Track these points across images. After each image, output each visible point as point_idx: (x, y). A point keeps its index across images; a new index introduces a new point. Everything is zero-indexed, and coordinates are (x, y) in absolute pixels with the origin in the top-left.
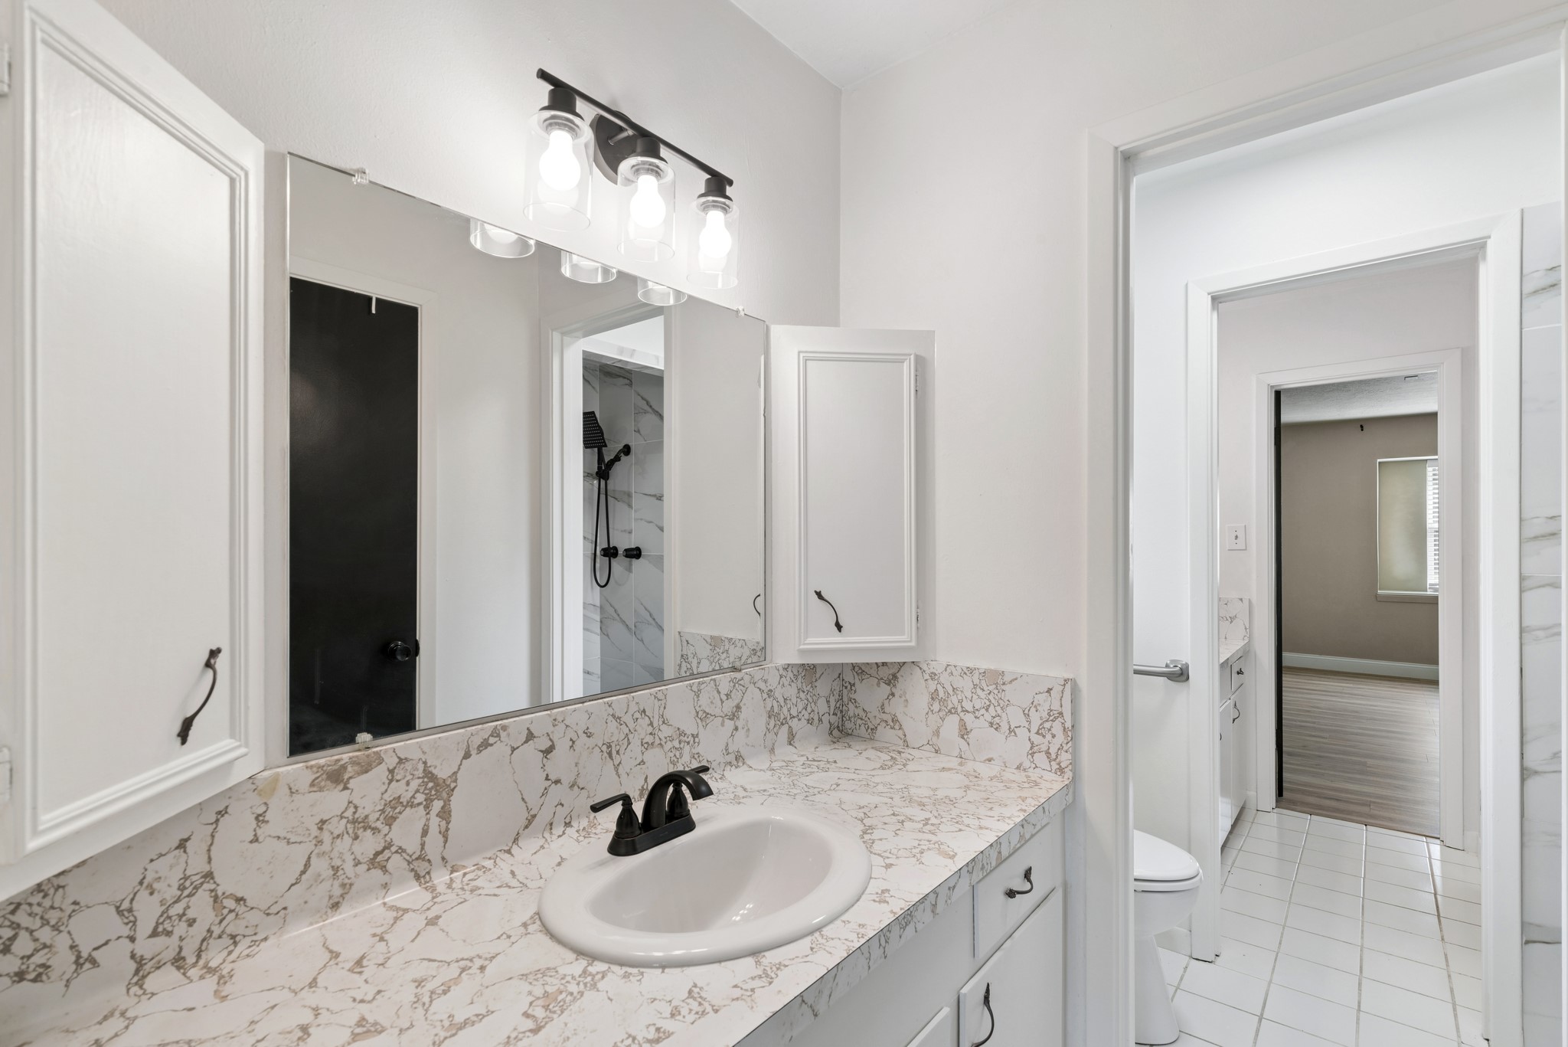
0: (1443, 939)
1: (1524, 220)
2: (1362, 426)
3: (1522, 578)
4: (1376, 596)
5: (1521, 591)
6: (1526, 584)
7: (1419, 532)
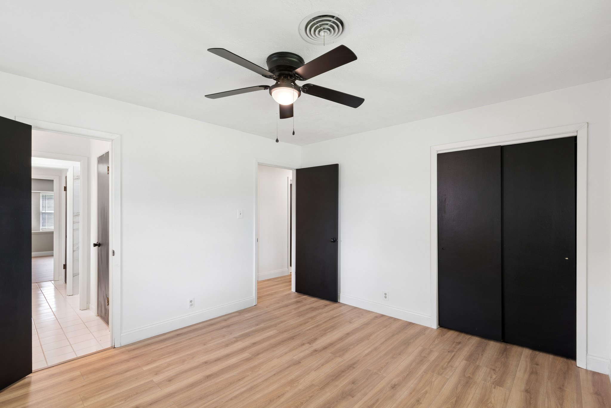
7: (38, 213)
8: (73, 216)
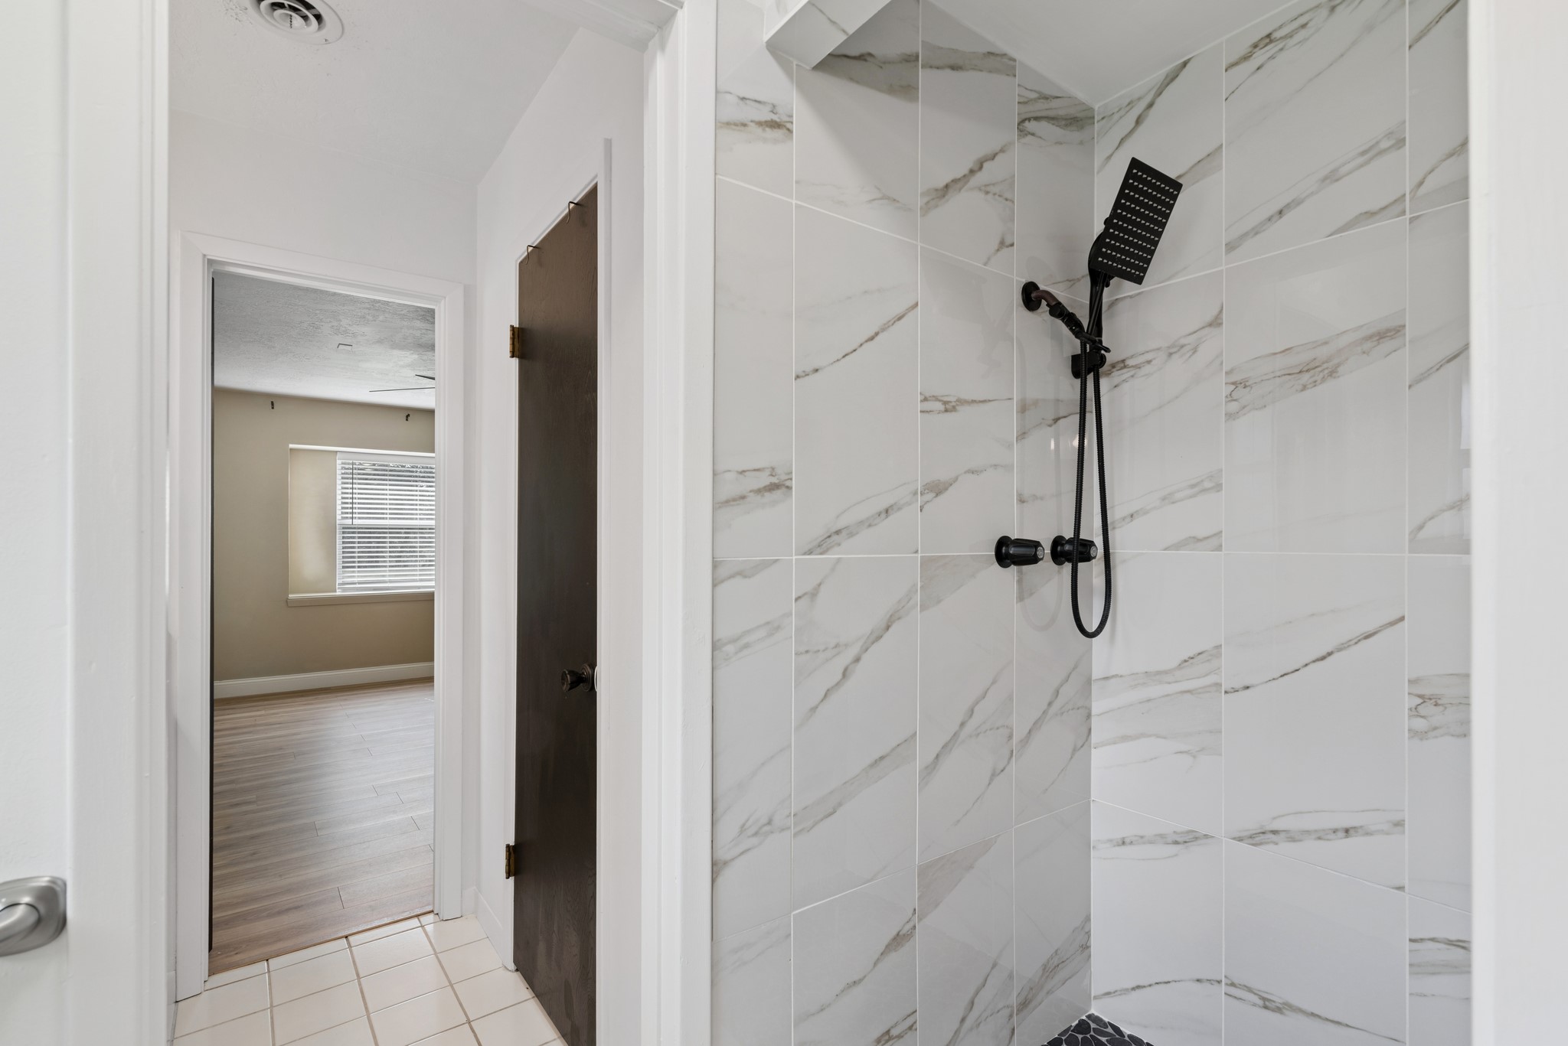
1: (719, 4)
2: (272, 403)
3: (715, 565)
4: (287, 601)
5: (714, 585)
6: (720, 572)
7: (329, 529)
8: (717, 505)
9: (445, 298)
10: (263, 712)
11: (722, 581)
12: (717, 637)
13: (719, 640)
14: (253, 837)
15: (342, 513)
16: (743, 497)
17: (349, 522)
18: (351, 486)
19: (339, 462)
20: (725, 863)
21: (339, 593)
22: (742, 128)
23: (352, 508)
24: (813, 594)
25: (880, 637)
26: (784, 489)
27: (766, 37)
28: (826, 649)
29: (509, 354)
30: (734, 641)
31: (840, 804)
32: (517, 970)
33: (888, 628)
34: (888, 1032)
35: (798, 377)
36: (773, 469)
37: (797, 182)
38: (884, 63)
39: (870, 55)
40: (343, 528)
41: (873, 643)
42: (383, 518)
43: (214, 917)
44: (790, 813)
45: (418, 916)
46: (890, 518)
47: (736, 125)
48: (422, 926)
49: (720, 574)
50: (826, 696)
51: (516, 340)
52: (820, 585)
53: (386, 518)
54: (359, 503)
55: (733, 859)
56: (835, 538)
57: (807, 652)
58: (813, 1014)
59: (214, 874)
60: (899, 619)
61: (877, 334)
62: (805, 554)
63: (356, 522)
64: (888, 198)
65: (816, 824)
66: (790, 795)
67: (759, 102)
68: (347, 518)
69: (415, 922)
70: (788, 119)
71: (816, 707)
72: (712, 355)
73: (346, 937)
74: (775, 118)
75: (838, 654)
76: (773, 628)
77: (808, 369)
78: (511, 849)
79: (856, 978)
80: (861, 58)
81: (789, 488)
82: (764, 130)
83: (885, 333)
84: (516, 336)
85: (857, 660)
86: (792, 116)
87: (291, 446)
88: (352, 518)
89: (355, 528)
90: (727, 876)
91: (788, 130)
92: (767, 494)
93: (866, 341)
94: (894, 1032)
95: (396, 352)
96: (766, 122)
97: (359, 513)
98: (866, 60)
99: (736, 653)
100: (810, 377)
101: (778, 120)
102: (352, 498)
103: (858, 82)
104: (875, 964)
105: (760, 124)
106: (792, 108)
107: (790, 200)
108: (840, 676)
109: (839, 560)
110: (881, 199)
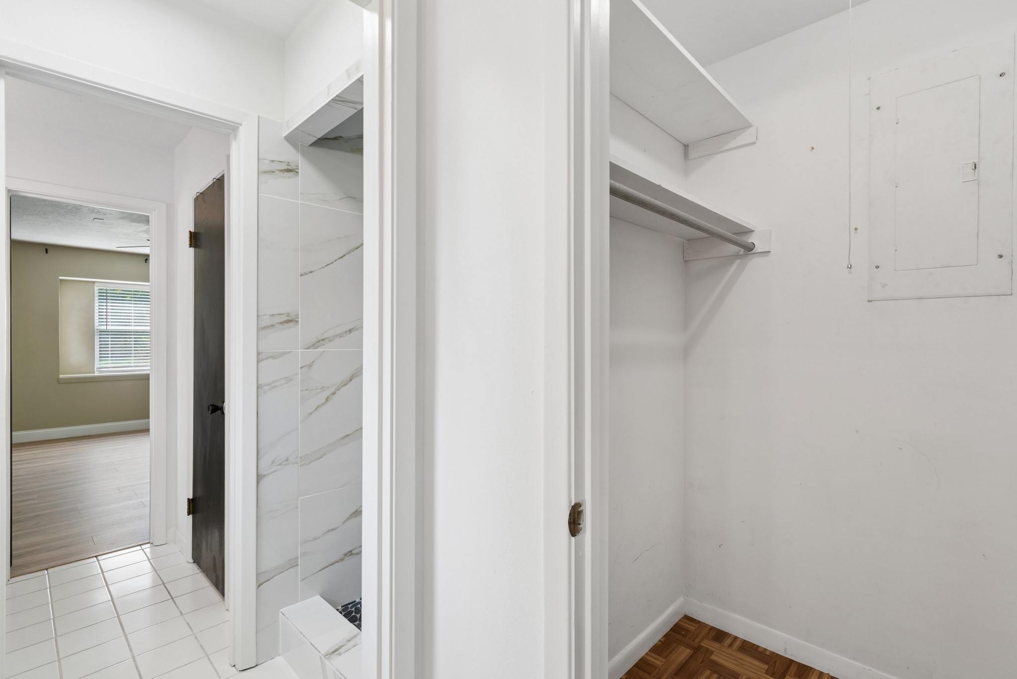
0: (181, 614)
1: (260, 123)
2: (46, 250)
3: (258, 354)
4: (58, 379)
5: (258, 362)
6: (261, 357)
7: (89, 333)
8: (260, 329)
9: (155, 210)
10: (41, 451)
11: (262, 360)
12: (259, 384)
13: (261, 384)
14: (36, 516)
15: (99, 322)
16: (273, 326)
17: (104, 328)
18: (105, 304)
19: (96, 288)
20: (264, 476)
21: (97, 374)
22: (272, 173)
23: (107, 319)
24: (310, 366)
25: (346, 384)
26: (294, 322)
27: (285, 134)
28: (317, 389)
29: (188, 246)
30: (268, 385)
31: (325, 454)
32: (194, 562)
33: (351, 380)
34: (351, 551)
35: (301, 275)
36: (288, 314)
37: (301, 194)
38: (348, 140)
39: (340, 137)
40: (100, 332)
41: (343, 386)
42: (130, 325)
43: (13, 553)
44: (298, 457)
45: (140, 545)
46: (351, 334)
47: (269, 172)
48: (142, 549)
49: (260, 357)
50: (317, 408)
51: (192, 238)
52: (313, 362)
53: (132, 325)
54: (111, 316)
55: (268, 474)
56: (322, 342)
57: (307, 390)
58: (310, 541)
59: (13, 534)
60: (357, 376)
61: (344, 255)
62: (305, 349)
63: (109, 328)
64: (351, 197)
65: (311, 462)
66: (298, 450)
67: (281, 162)
68: (103, 325)
69: (139, 548)
70: (296, 168)
71: (312, 413)
72: (256, 268)
73: (96, 557)
74: (289, 168)
75: (324, 391)
76: (289, 380)
77: (307, 271)
78: (190, 501)
79: (333, 527)
80: (336, 138)
81: (297, 322)
82: (283, 173)
83: (349, 255)
84: (193, 236)
85: (334, 394)
86: (298, 166)
87: (60, 278)
88: (107, 325)
89: (108, 332)
90: (264, 482)
91: (296, 172)
92: (285, 324)
93: (339, 259)
94: (354, 552)
95: (134, 224)
96: (284, 170)
97: (111, 322)
98: (338, 139)
99: (269, 390)
100: (308, 275)
101: (291, 168)
102: (107, 312)
103: (333, 149)
104: (344, 523)
105: (281, 171)
106: (298, 163)
107: (297, 201)
108: (324, 400)
109: (324, 351)
110: (347, 198)
